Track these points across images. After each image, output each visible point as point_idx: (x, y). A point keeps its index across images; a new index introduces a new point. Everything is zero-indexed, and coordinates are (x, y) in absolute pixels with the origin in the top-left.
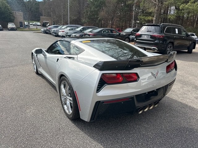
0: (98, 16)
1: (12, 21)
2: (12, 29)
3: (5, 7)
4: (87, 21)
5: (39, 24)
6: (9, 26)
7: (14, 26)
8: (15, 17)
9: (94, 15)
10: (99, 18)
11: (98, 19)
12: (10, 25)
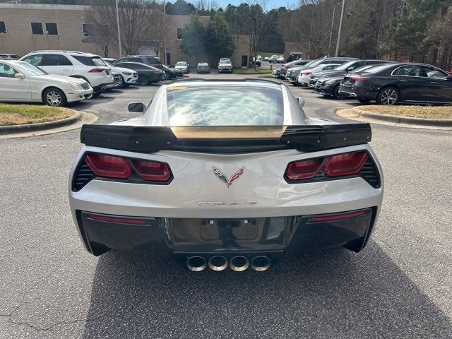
0: (425, 34)
1: (227, 54)
2: (225, 71)
3: (221, 28)
4: (391, 47)
5: (281, 58)
6: (220, 65)
7: (230, 65)
8: (236, 46)
9: (413, 31)
10: (427, 39)
11: (423, 41)
12: (224, 63)
